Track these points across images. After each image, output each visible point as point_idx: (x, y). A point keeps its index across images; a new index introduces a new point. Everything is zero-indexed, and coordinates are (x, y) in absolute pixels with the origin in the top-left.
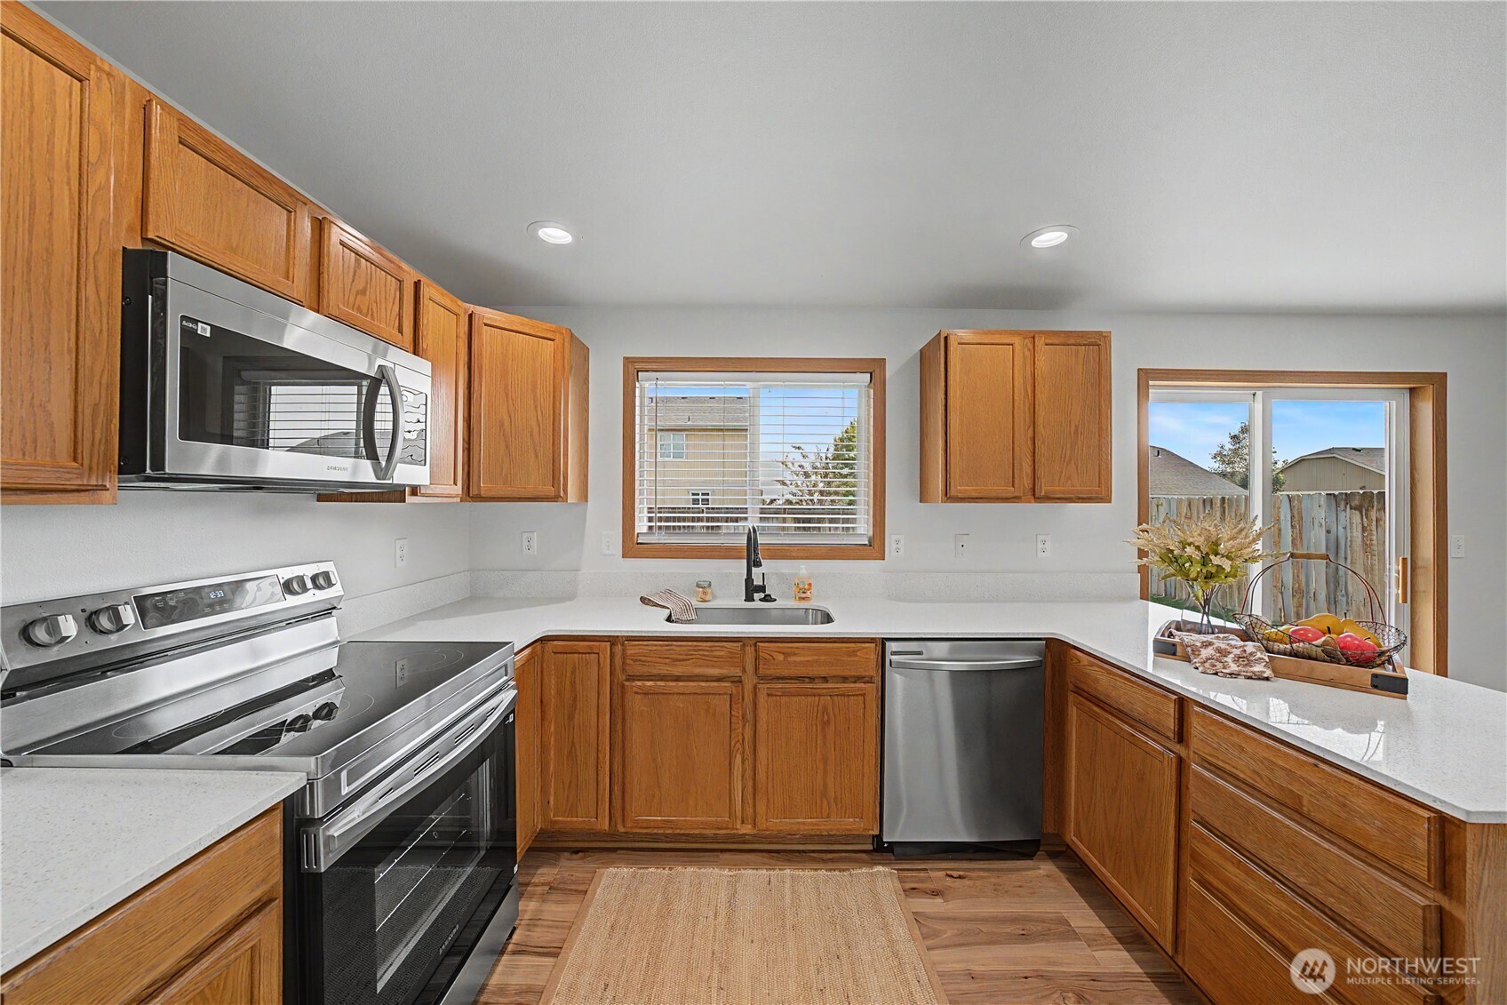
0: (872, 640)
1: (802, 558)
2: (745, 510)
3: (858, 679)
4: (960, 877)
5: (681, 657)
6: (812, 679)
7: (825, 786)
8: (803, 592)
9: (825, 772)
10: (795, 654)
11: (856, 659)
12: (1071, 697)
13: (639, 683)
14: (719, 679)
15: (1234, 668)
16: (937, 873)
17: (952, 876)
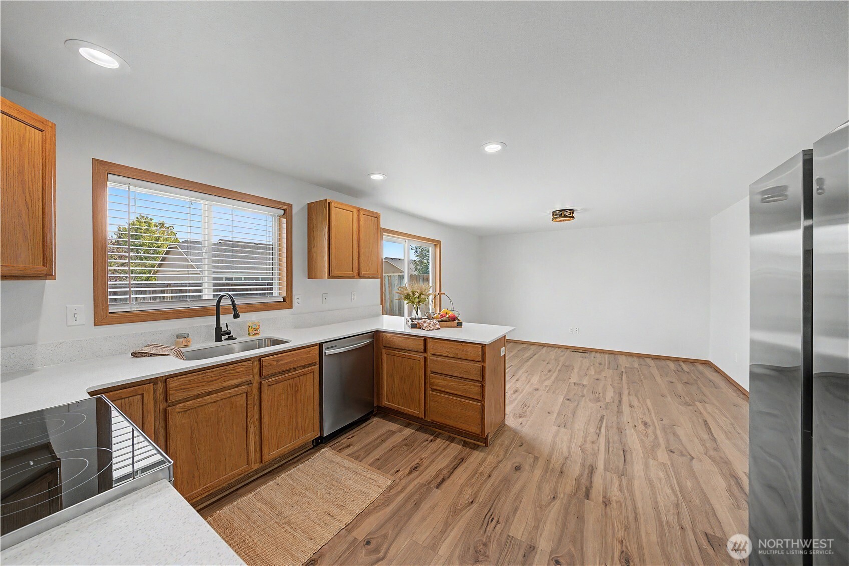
0: (316, 345)
1: (248, 312)
2: (200, 285)
3: (310, 365)
4: (352, 437)
5: (214, 379)
6: (289, 371)
7: (297, 423)
8: (254, 330)
9: (297, 417)
10: (281, 360)
11: (311, 355)
12: (384, 351)
13: (181, 405)
14: (238, 386)
15: (432, 327)
16: (343, 440)
17: (350, 438)
